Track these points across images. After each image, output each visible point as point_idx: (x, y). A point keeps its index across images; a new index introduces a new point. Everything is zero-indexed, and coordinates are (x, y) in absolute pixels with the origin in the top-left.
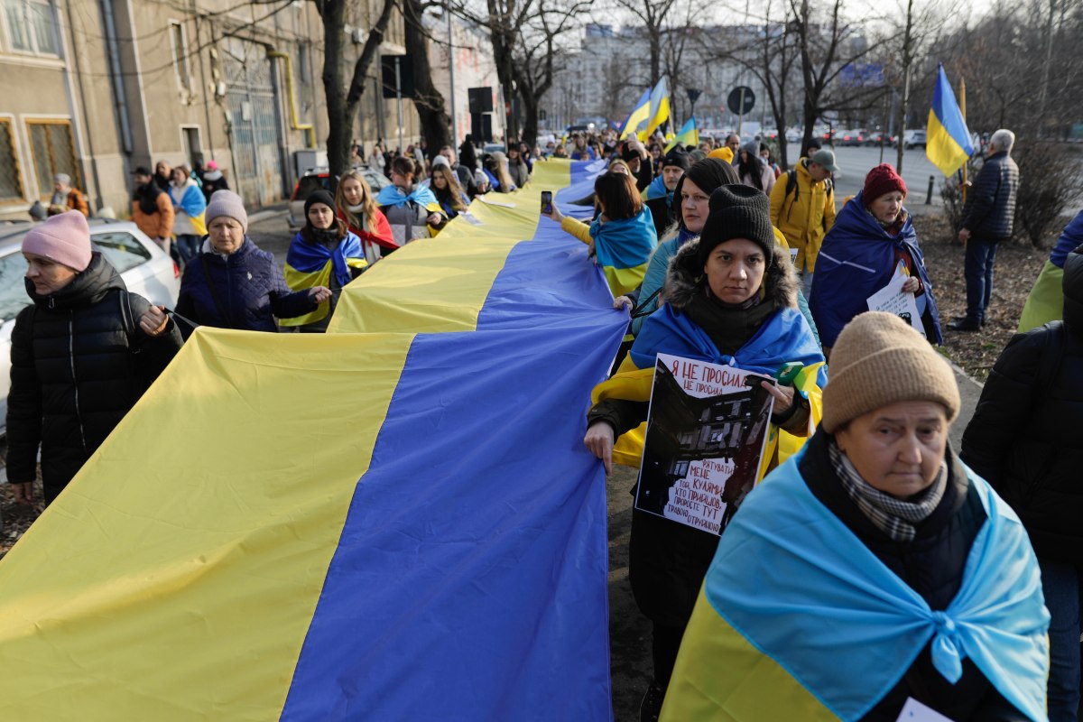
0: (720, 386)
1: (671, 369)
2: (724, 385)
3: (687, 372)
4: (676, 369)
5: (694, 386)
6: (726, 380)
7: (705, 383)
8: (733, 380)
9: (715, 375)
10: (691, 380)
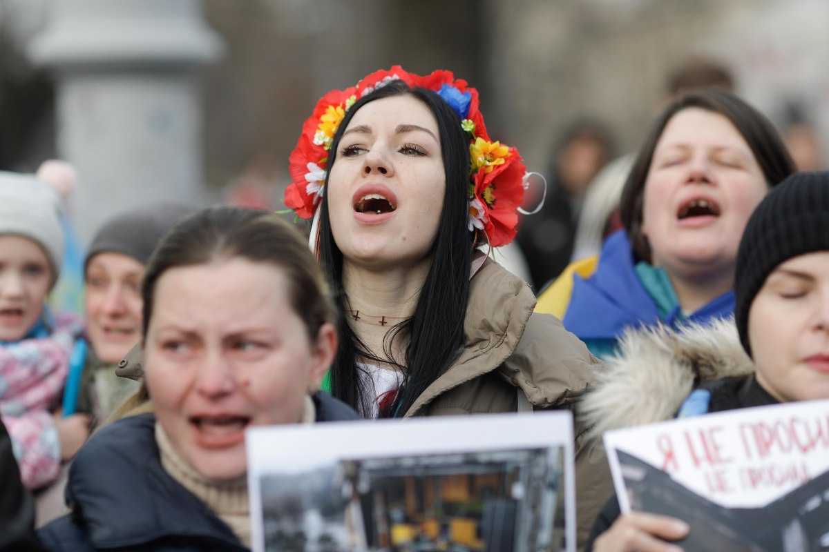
0: (796, 457)
1: (656, 460)
2: (805, 450)
3: (700, 452)
4: (670, 455)
5: (733, 477)
6: (804, 439)
7: (757, 462)
8: (820, 433)
9: (774, 434)
10: (718, 467)
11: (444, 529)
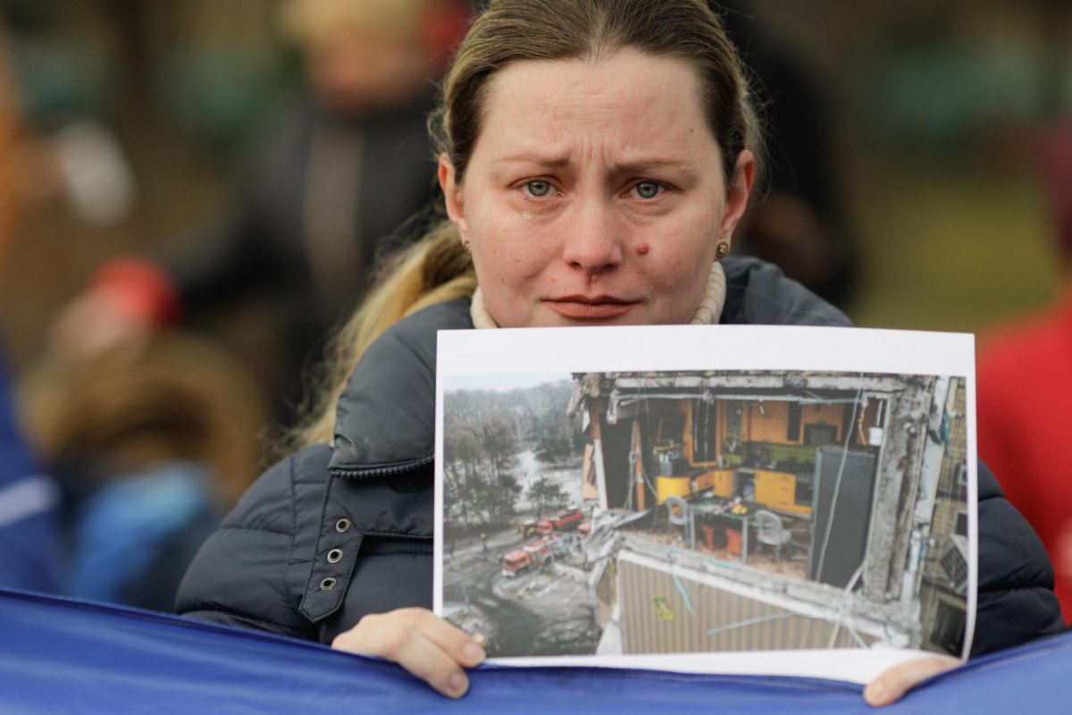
11: (743, 483)
